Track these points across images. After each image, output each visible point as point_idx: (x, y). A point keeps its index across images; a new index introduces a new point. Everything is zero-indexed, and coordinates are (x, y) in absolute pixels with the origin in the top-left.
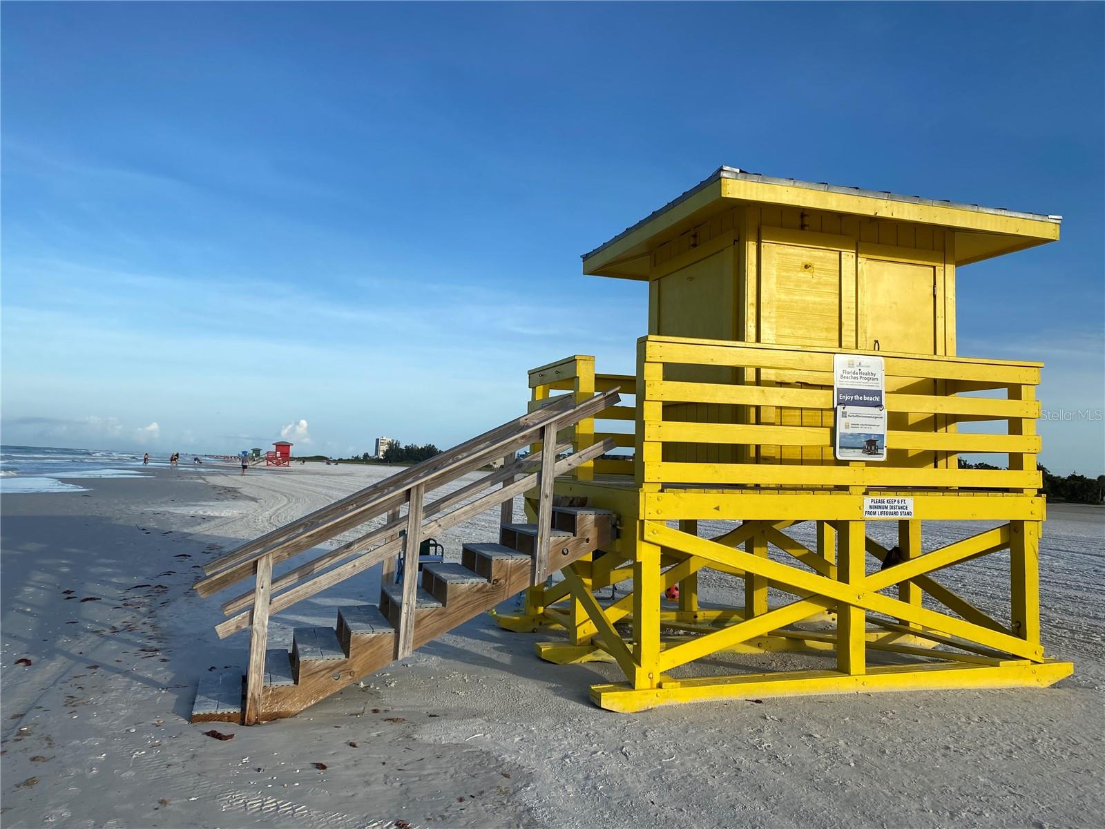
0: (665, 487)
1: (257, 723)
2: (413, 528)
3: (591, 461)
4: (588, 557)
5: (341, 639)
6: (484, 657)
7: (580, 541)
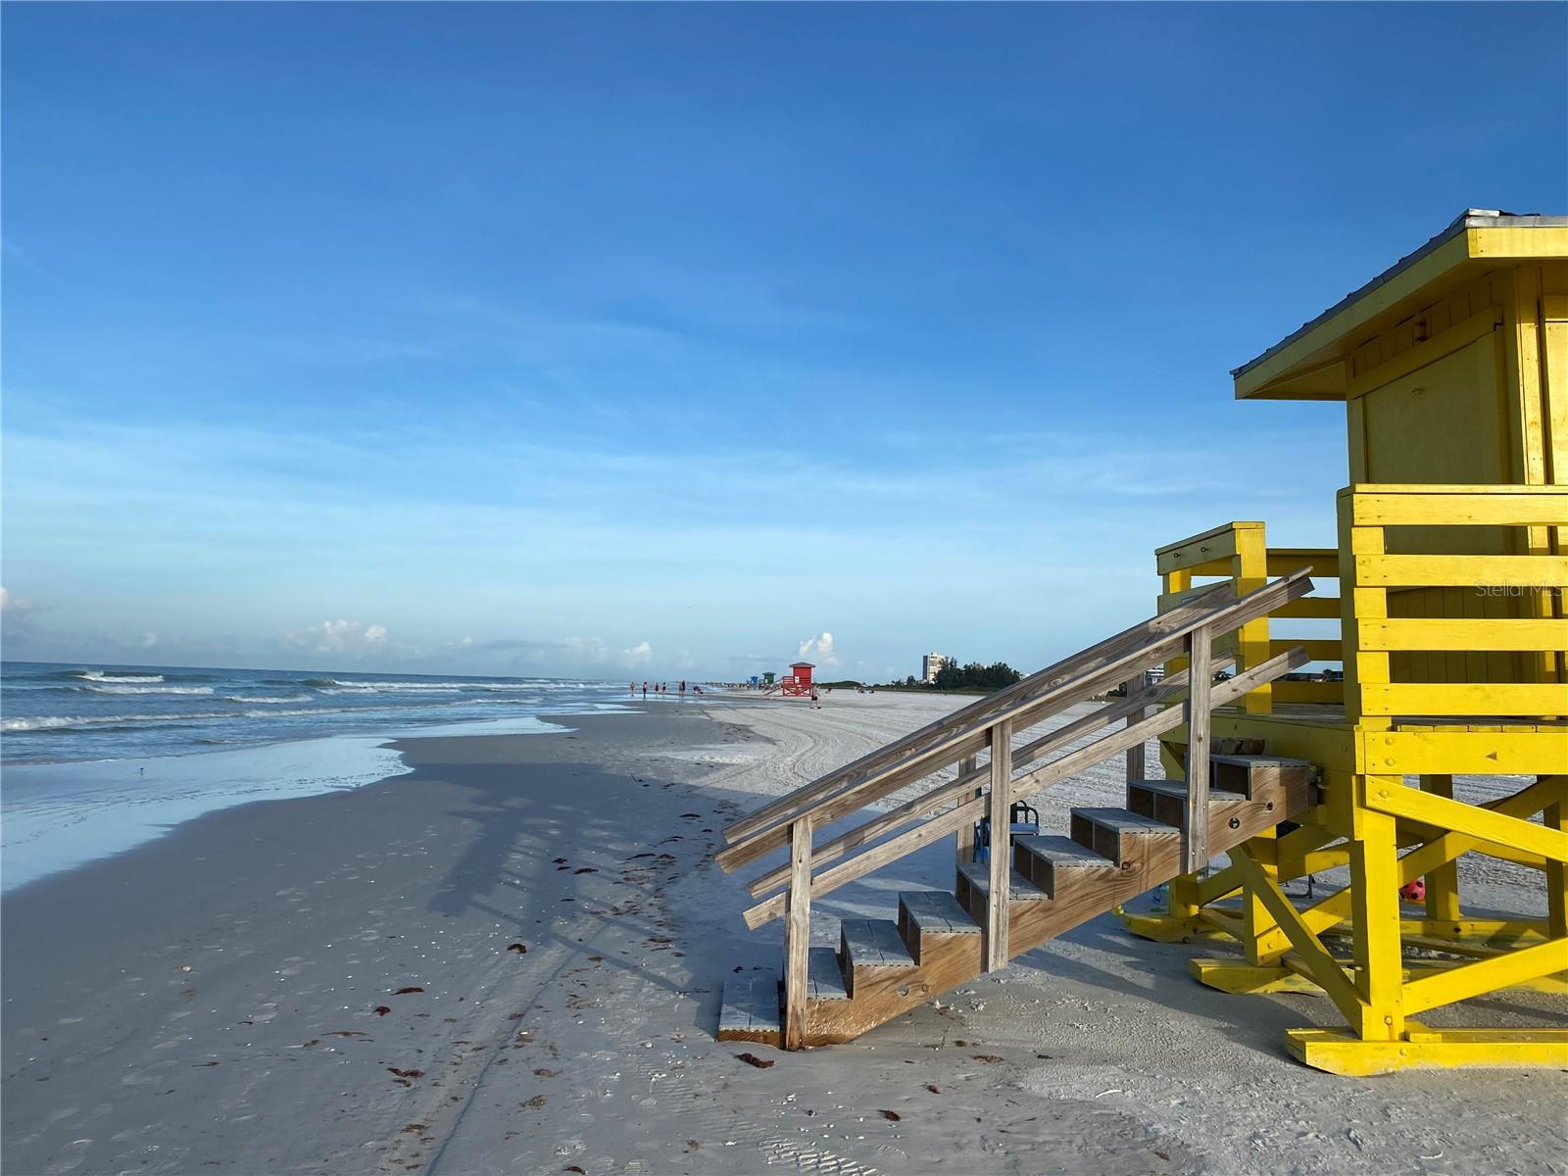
0: (1398, 722)
1: (801, 1047)
2: (999, 784)
3: (1266, 685)
4: (1271, 833)
5: (906, 937)
6: (1110, 974)
7: (1258, 807)
